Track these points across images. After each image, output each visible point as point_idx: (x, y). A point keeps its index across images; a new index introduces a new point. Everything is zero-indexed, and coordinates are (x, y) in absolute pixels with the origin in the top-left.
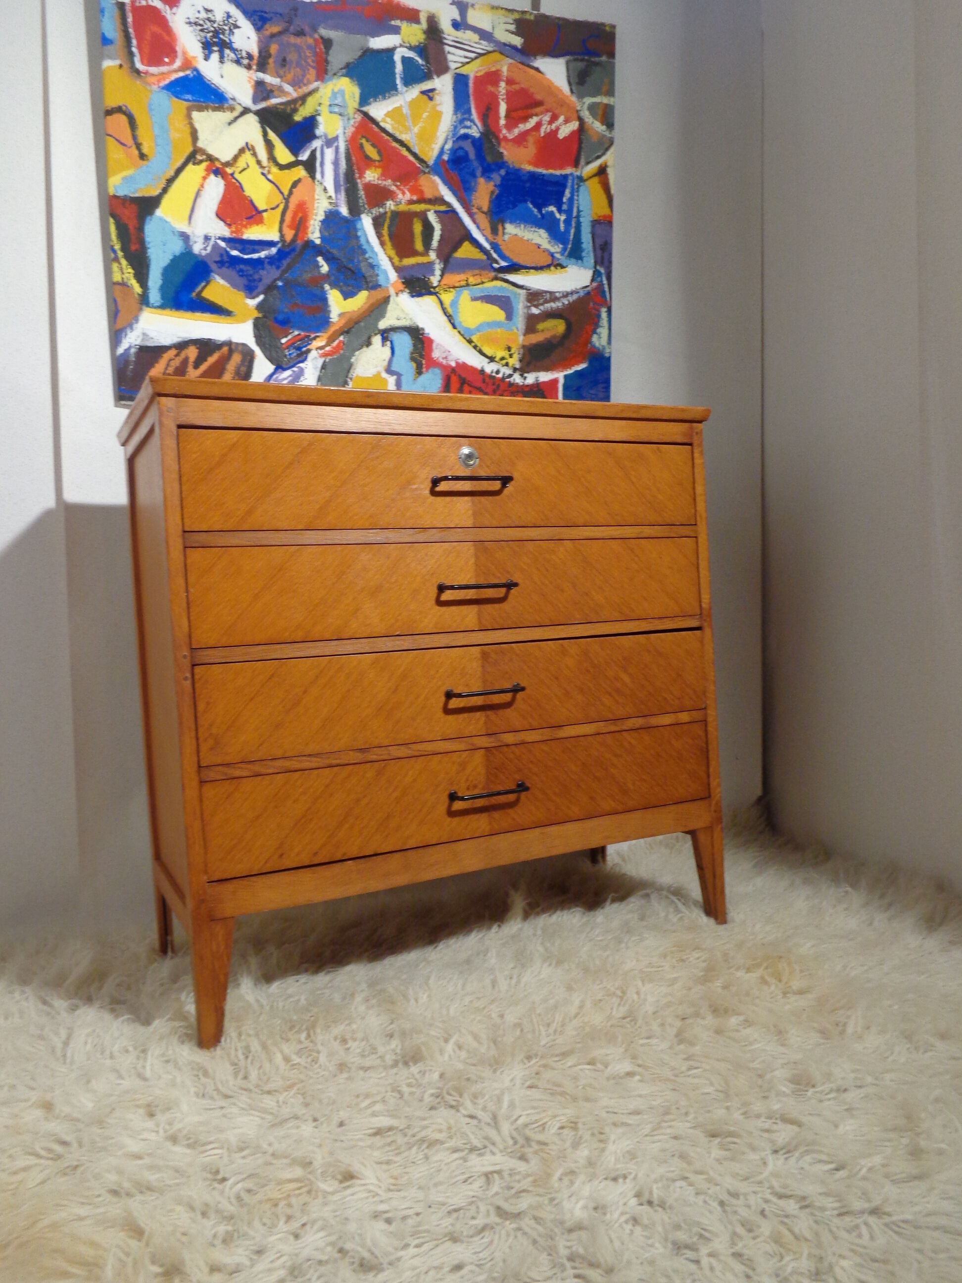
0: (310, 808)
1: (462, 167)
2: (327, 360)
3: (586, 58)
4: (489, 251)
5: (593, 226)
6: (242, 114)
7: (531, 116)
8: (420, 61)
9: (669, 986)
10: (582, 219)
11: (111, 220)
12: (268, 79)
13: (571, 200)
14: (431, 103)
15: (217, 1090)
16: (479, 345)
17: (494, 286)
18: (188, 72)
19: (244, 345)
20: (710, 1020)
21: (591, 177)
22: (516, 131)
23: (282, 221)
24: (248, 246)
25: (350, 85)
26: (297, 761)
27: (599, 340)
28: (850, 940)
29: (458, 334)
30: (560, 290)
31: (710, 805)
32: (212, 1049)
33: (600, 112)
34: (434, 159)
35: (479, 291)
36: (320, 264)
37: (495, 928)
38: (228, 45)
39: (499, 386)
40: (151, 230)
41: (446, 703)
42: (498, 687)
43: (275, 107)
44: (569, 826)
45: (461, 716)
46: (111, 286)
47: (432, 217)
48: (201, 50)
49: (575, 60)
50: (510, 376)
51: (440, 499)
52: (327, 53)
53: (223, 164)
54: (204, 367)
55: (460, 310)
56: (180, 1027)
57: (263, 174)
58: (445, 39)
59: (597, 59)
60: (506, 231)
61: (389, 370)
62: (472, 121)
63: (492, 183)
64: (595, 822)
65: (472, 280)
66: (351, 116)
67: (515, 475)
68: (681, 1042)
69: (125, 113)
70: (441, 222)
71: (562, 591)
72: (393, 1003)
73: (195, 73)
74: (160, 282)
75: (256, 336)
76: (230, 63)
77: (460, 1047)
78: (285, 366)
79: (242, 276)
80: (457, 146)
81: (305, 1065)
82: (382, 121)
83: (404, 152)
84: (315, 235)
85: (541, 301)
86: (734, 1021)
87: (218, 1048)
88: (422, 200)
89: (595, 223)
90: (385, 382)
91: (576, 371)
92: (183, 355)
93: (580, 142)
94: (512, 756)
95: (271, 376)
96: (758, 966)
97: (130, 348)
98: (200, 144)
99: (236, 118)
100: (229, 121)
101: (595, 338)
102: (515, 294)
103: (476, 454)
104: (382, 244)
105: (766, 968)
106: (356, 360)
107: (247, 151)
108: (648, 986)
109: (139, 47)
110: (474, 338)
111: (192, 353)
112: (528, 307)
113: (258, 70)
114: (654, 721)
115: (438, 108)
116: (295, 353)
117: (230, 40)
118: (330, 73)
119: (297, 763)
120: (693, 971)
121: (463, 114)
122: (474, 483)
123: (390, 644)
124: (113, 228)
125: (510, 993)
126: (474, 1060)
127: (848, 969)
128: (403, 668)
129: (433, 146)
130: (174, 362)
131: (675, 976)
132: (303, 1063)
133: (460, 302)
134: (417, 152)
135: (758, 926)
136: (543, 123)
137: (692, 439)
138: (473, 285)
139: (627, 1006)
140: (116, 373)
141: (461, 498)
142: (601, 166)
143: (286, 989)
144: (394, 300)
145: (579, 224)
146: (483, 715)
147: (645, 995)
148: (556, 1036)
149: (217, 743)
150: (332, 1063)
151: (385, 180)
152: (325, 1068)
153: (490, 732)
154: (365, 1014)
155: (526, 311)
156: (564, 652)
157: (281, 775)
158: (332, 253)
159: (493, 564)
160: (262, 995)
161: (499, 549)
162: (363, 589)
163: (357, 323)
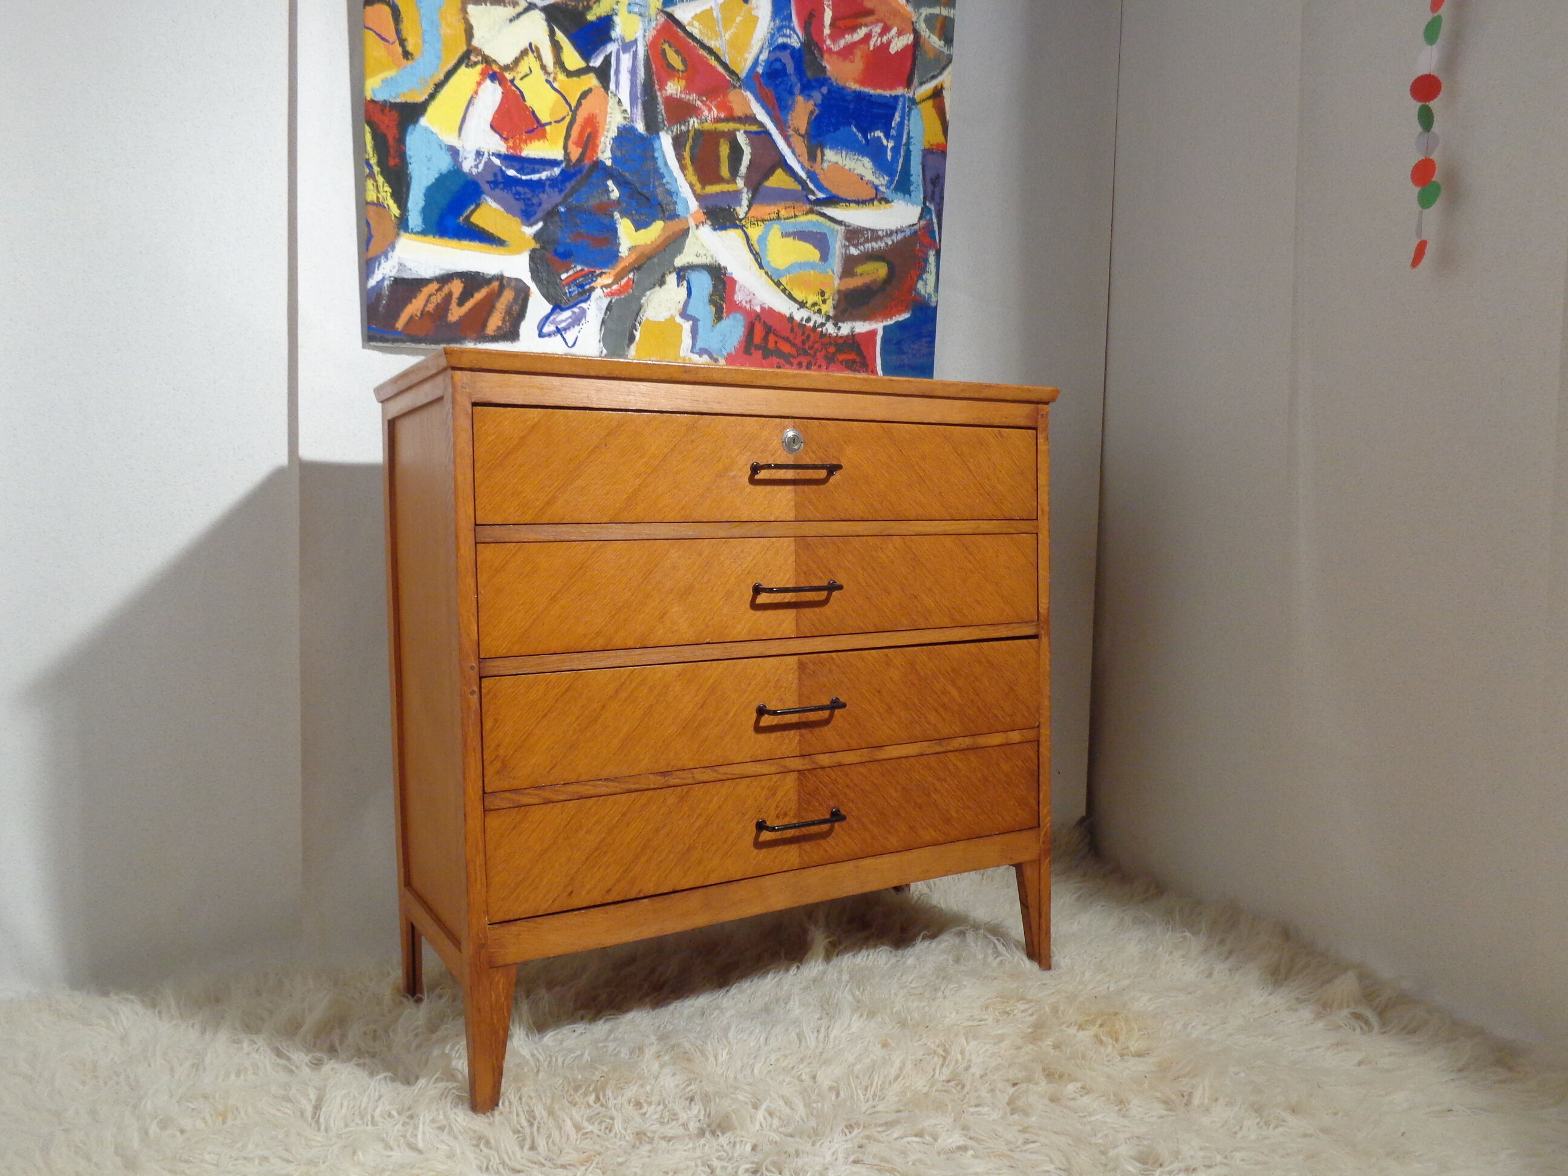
0: (604, 839)
1: (777, 82)
2: (614, 301)
4: (805, 181)
5: (924, 156)
6: (527, 10)
7: (860, 26)
9: (995, 1044)
10: (911, 148)
11: (367, 129)
13: (901, 124)
14: (746, 7)
15: (503, 1163)
16: (788, 288)
17: (808, 221)
19: (518, 280)
20: (1043, 1085)
21: (923, 100)
22: (842, 43)
23: (567, 137)
24: (526, 165)
26: (593, 786)
27: (925, 287)
28: (1190, 993)
29: (764, 274)
30: (884, 228)
31: (1039, 835)
32: (489, 1114)
33: (938, 26)
34: (747, 71)
35: (791, 225)
36: (610, 189)
37: (793, 970)
39: (808, 337)
40: (414, 142)
41: (758, 721)
42: (816, 703)
43: (565, 3)
44: (886, 860)
45: (773, 735)
46: (363, 205)
47: (741, 138)
50: (822, 325)
51: (759, 488)
53: (500, 67)
54: (470, 304)
55: (769, 247)
56: (453, 1088)
57: (547, 81)
60: (825, 158)
61: (684, 314)
62: (793, 30)
63: (812, 102)
64: (915, 854)
65: (783, 213)
66: (653, 18)
67: (843, 462)
68: (1014, 1111)
69: (388, 4)
70: (752, 144)
71: (889, 593)
72: (689, 1060)
74: (422, 203)
75: (532, 270)
77: (771, 1114)
78: (563, 306)
79: (517, 199)
80: (773, 57)
81: (599, 1133)
82: (688, 24)
83: (713, 62)
84: (605, 155)
85: (861, 240)
86: (1071, 1087)
87: (496, 1113)
88: (731, 118)
89: (927, 152)
90: (680, 327)
91: (897, 323)
92: (446, 290)
93: (914, 59)
94: (826, 779)
95: (547, 317)
96: (1093, 1022)
97: (383, 279)
98: (475, 43)
99: (519, 15)
100: (510, 17)
101: (920, 285)
102: (833, 231)
103: (802, 438)
104: (683, 168)
105: (1101, 1026)
106: (647, 301)
107: (530, 52)
108: (973, 1043)
110: (783, 281)
111: (457, 287)
112: (847, 247)
114: (982, 741)
115: (754, 13)
116: (575, 290)
119: (591, 788)
120: (1020, 1026)
121: (782, 20)
122: (798, 471)
123: (699, 652)
124: (368, 138)
125: (820, 1050)
126: (790, 1130)
127: (1189, 1028)
128: (711, 681)
129: (746, 55)
130: (434, 297)
131: (1000, 1032)
132: (596, 1132)
133: (769, 238)
134: (728, 62)
135: (1087, 974)
136: (873, 35)
137: (1037, 422)
138: (785, 219)
139: (951, 1068)
140: (365, 309)
141: (783, 487)
142: (936, 87)
143: (562, 1041)
144: (693, 233)
145: (908, 153)
146: (798, 733)
147: (970, 1055)
148: (876, 1102)
149: (504, 764)
150: (629, 1131)
151: (690, 94)
152: (622, 1137)
153: (804, 753)
154: (659, 1074)
155: (844, 251)
156: (888, 663)
157: (571, 804)
158: (623, 176)
159: (814, 562)
160: (537, 1049)
161: (822, 545)
162: (671, 590)
163: (650, 258)
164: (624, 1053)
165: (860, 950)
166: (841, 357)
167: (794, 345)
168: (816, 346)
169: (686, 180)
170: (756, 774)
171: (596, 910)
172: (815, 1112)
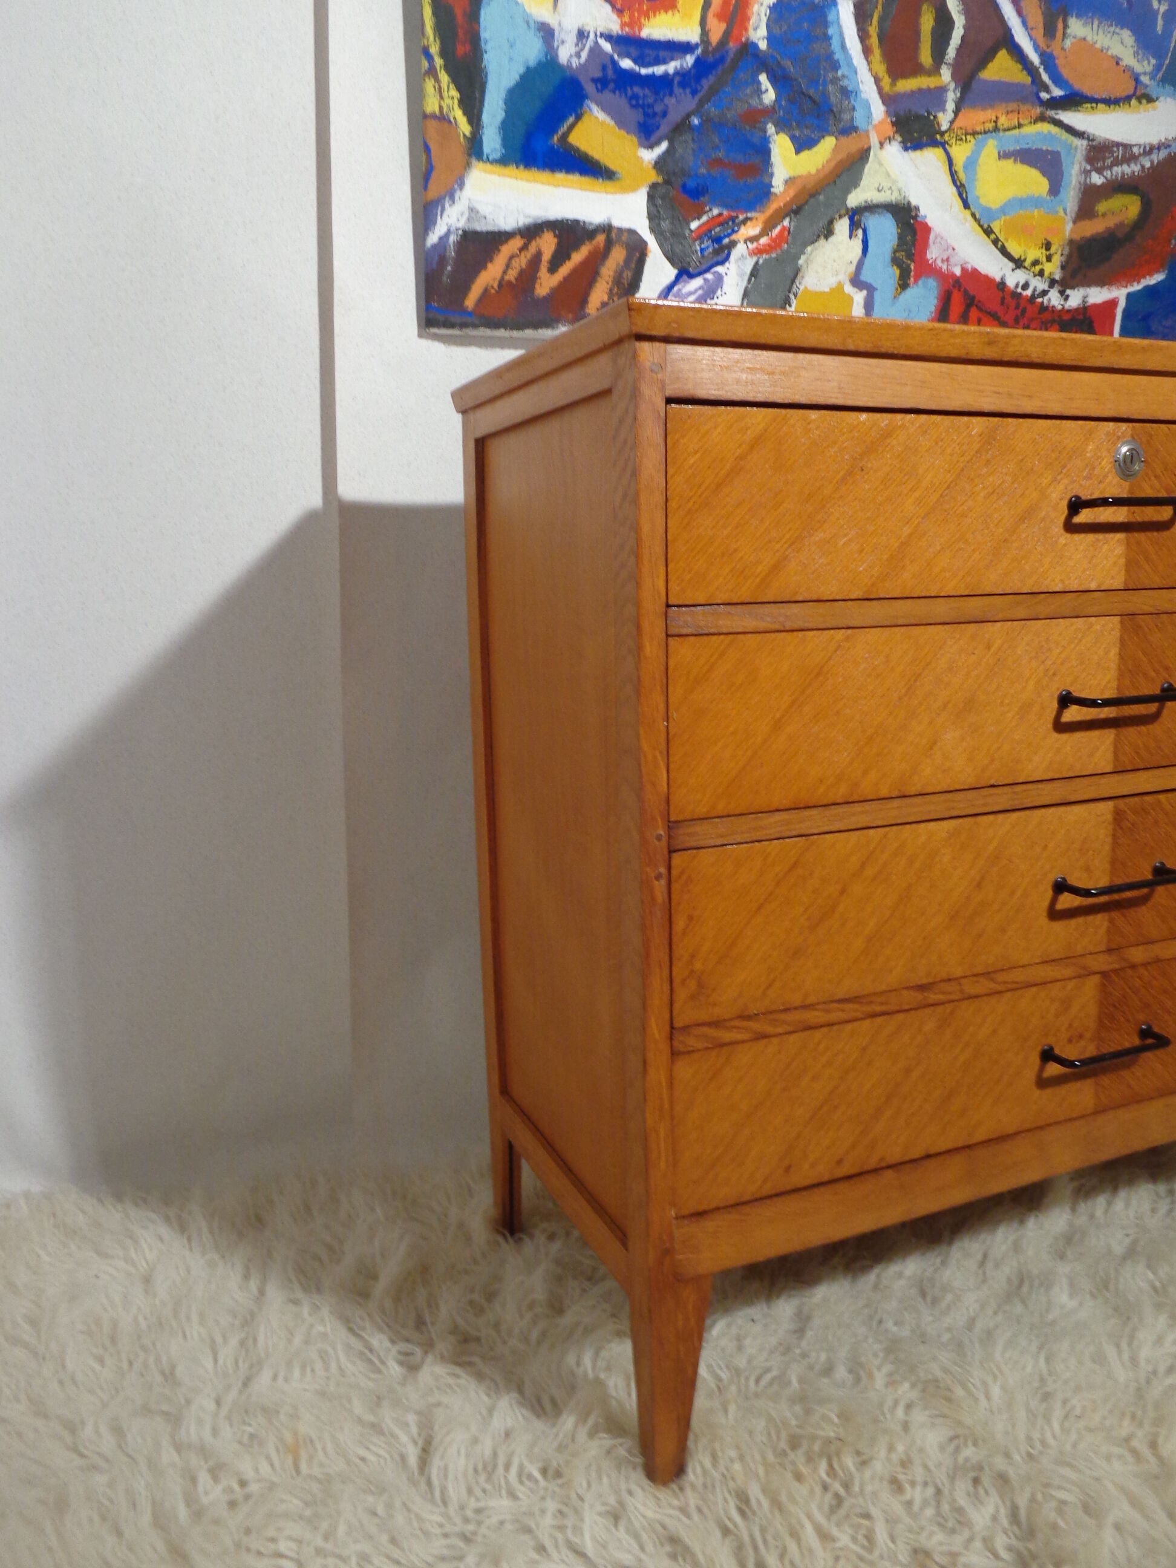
0: (836, 1088)
2: (761, 261)
16: (1002, 238)
17: (1036, 133)
19: (632, 232)
24: (647, 51)
26: (821, 1011)
29: (969, 217)
30: (1141, 141)
32: (674, 1484)
35: (1013, 140)
36: (763, 88)
37: (1032, 1220)
39: (1024, 311)
40: (489, 19)
41: (1053, 902)
45: (1074, 922)
46: (418, 119)
47: (952, 3)
50: (1044, 293)
51: (1078, 538)
54: (565, 270)
55: (979, 175)
60: (1069, 31)
61: (857, 281)
65: (1003, 121)
70: (967, 11)
72: (947, 1399)
74: (501, 115)
75: (650, 217)
79: (632, 106)
84: (759, 34)
85: (1108, 162)
87: (685, 1486)
90: (850, 300)
91: (1147, 288)
92: (532, 249)
94: (1137, 983)
95: (670, 288)
97: (448, 233)
102: (1070, 148)
103: (1139, 456)
104: (867, 51)
106: (806, 262)
110: (996, 226)
111: (547, 244)
112: (1087, 173)
119: (823, 1014)
122: (1133, 509)
123: (979, 801)
124: (425, 14)
128: (995, 844)
130: (517, 260)
133: (981, 161)
140: (423, 277)
144: (875, 155)
146: (1107, 918)
149: (701, 985)
153: (1113, 946)
154: (909, 1422)
155: (1082, 180)
158: (783, 69)
159: (1145, 654)
161: (1157, 626)
162: (945, 706)
163: (813, 195)
168: (1037, 325)
169: (870, 70)
170: (1045, 979)
171: (822, 1189)
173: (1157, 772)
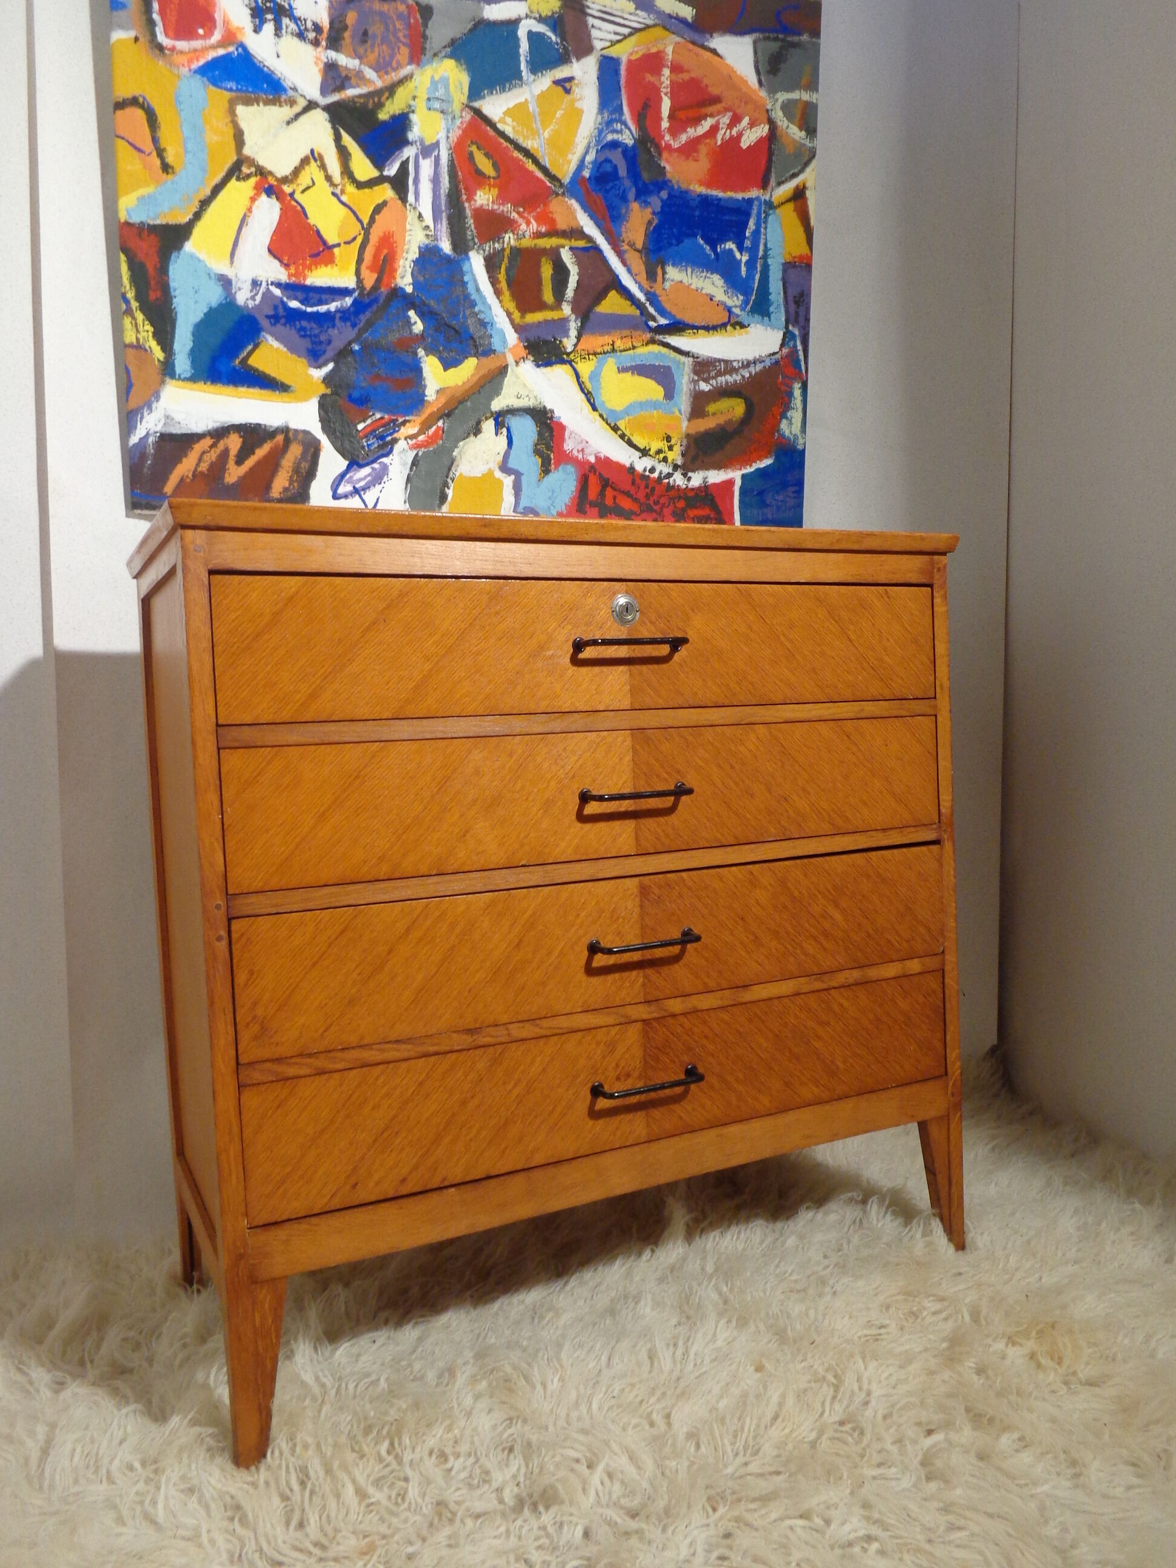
0: (395, 1116)
1: (608, 187)
2: (420, 454)
3: (781, 36)
4: (644, 305)
5: (785, 271)
6: (306, 109)
7: (705, 117)
8: (553, 38)
9: (901, 1367)
10: (770, 261)
11: (123, 257)
12: (343, 60)
13: (757, 233)
14: (568, 97)
15: (261, 1550)
16: (627, 433)
17: (648, 352)
18: (231, 49)
19: (306, 432)
20: (966, 1434)
21: (783, 203)
22: (683, 138)
23: (360, 261)
24: (311, 295)
25: (456, 70)
26: (378, 1050)
27: (790, 427)
28: (1147, 1286)
29: (598, 417)
30: (739, 358)
31: (947, 1087)
32: (254, 1470)
33: (798, 113)
34: (571, 175)
35: (627, 358)
36: (413, 321)
37: (647, 1254)
38: (289, 12)
39: (653, 489)
40: (178, 272)
41: (589, 961)
42: (663, 937)
43: (352, 100)
45: (610, 978)
46: (121, 348)
47: (566, 256)
48: (249, 18)
49: (768, 38)
50: (669, 475)
51: (584, 670)
52: (425, 25)
53: (277, 179)
54: (250, 462)
55: (603, 385)
56: (212, 1432)
57: (334, 194)
58: (589, 7)
59: (796, 39)
60: (667, 276)
61: (504, 468)
62: (625, 123)
63: (649, 210)
64: (791, 1116)
65: (619, 344)
66: (457, 114)
67: (691, 635)
68: (929, 1479)
69: (142, 107)
70: (579, 263)
71: (752, 796)
72: (510, 1390)
73: (240, 50)
74: (190, 344)
75: (322, 420)
76: (289, 37)
77: (610, 1476)
78: (361, 462)
79: (302, 336)
80: (602, 157)
81: (388, 1504)
82: (500, 121)
83: (530, 166)
84: (405, 281)
85: (713, 374)
86: (1006, 1441)
87: (263, 1468)
88: (553, 233)
89: (787, 266)
90: (500, 483)
91: (758, 470)
92: (221, 446)
93: (770, 153)
94: (679, 1030)
95: (342, 476)
96: (1026, 1334)
97: (147, 435)
98: (247, 151)
99: (297, 116)
100: (287, 118)
101: (784, 425)
102: (678, 363)
103: (637, 606)
104: (498, 293)
105: (1038, 1340)
106: (460, 453)
107: (312, 161)
108: (873, 1365)
109: (162, 13)
110: (622, 424)
111: (234, 443)
112: (695, 382)
113: (327, 48)
114: (873, 973)
115: (578, 105)
116: (375, 443)
117: (290, 5)
118: (429, 54)
119: (378, 1053)
120: (931, 1337)
121: (611, 113)
122: (633, 647)
123: (510, 878)
124: (124, 268)
125: (676, 1373)
126: (634, 1503)
127: (1153, 1344)
128: (529, 912)
129: (570, 156)
130: (208, 454)
131: (907, 1347)
132: (384, 1502)
133: (603, 374)
134: (548, 165)
135: (1013, 1260)
136: (721, 126)
137: (932, 577)
138: (621, 351)
139: (845, 1403)
140: (128, 469)
141: (615, 668)
142: (797, 187)
143: (359, 1355)
144: (513, 371)
145: (766, 268)
146: (641, 975)
147: (869, 1383)
148: (747, 1458)
149: (264, 1028)
150: (427, 1499)
151: (503, 204)
152: (418, 1510)
153: (650, 998)
154: (472, 1409)
155: (692, 387)
156: (754, 883)
157: (354, 1072)
158: (428, 306)
159: (657, 760)
160: (322, 1371)
161: (666, 739)
162: (475, 801)
163: (461, 402)
164: (431, 1375)
165: (729, 1227)
166: (691, 513)
167: (636, 500)
168: (662, 500)
169: (502, 306)
170: (588, 1026)
171: (388, 1204)
172: (668, 1472)
173: (680, 854)
